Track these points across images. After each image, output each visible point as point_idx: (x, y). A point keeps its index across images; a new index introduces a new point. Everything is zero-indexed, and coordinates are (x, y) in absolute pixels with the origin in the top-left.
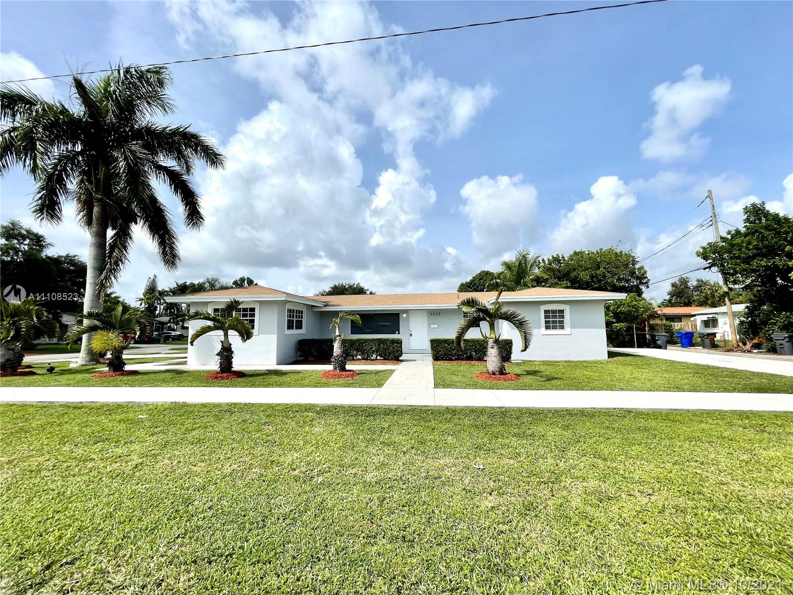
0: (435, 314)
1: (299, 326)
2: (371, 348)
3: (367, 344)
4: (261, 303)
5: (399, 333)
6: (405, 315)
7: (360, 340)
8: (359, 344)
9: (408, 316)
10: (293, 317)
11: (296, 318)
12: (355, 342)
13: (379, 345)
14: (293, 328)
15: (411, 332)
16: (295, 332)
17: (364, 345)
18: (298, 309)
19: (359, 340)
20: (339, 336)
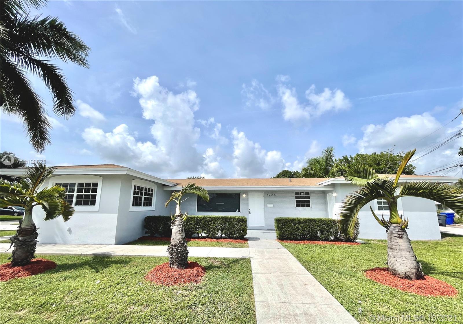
0: (271, 195)
1: (148, 203)
2: (217, 227)
3: (213, 222)
4: (105, 177)
5: (239, 211)
6: (244, 195)
7: (206, 218)
8: (205, 222)
9: (247, 197)
10: (141, 195)
11: (145, 195)
12: (201, 220)
13: (225, 223)
14: (140, 205)
15: (249, 211)
16: (142, 208)
17: (210, 223)
18: (148, 186)
19: (204, 218)
20: (180, 216)
